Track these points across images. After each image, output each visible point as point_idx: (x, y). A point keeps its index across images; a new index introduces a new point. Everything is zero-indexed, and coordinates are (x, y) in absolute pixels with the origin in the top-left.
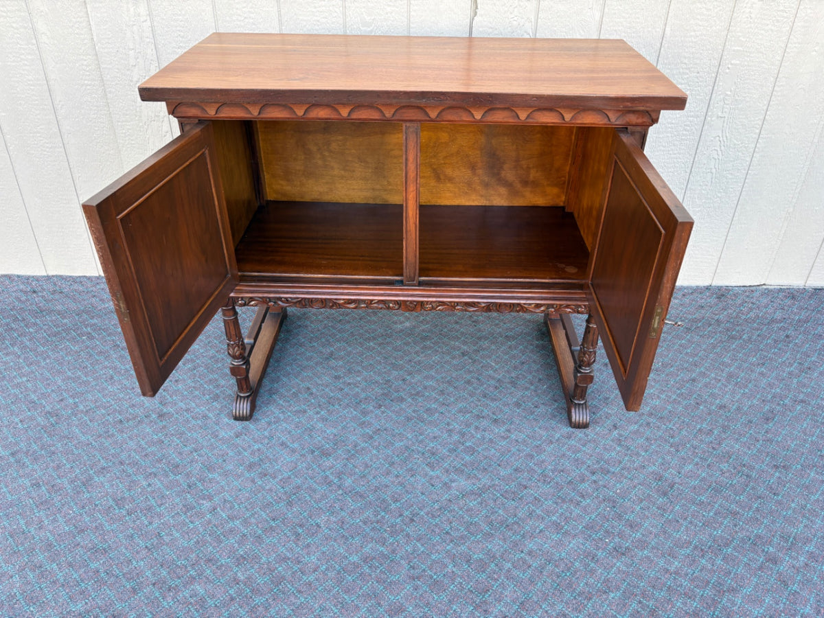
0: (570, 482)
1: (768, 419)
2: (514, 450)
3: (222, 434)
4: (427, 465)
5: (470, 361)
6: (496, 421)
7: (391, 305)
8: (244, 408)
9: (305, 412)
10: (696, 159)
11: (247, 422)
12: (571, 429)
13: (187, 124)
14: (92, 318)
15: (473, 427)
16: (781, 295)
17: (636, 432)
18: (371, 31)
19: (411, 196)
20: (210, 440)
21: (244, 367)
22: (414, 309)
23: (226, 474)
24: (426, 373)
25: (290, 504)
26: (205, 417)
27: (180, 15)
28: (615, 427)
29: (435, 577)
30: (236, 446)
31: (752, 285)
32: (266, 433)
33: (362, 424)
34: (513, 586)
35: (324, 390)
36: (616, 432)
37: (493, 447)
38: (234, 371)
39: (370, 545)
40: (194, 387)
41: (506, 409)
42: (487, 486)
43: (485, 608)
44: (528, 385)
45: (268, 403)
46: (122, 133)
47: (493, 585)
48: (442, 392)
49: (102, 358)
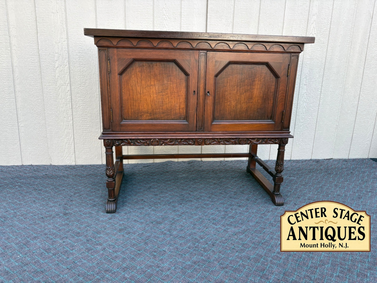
1: (360, 198)
2: (253, 216)
3: (101, 219)
4: (213, 224)
5: (219, 186)
6: (240, 206)
8: (112, 207)
9: (143, 208)
10: (298, 102)
11: (114, 214)
12: (275, 206)
13: (102, 50)
14: (21, 180)
15: (229, 209)
19: (202, 85)
20: (95, 221)
22: (201, 144)
24: (199, 191)
25: (146, 244)
26: (90, 213)
29: (234, 267)
30: (110, 223)
31: (328, 158)
32: (125, 217)
33: (174, 211)
34: (276, 267)
35: (150, 200)
36: (296, 206)
37: (242, 215)
38: (108, 184)
39: (195, 257)
40: (81, 202)
41: (243, 202)
42: (245, 229)
43: (266, 277)
44: (249, 193)
45: (123, 206)
47: (266, 267)
49: (28, 194)
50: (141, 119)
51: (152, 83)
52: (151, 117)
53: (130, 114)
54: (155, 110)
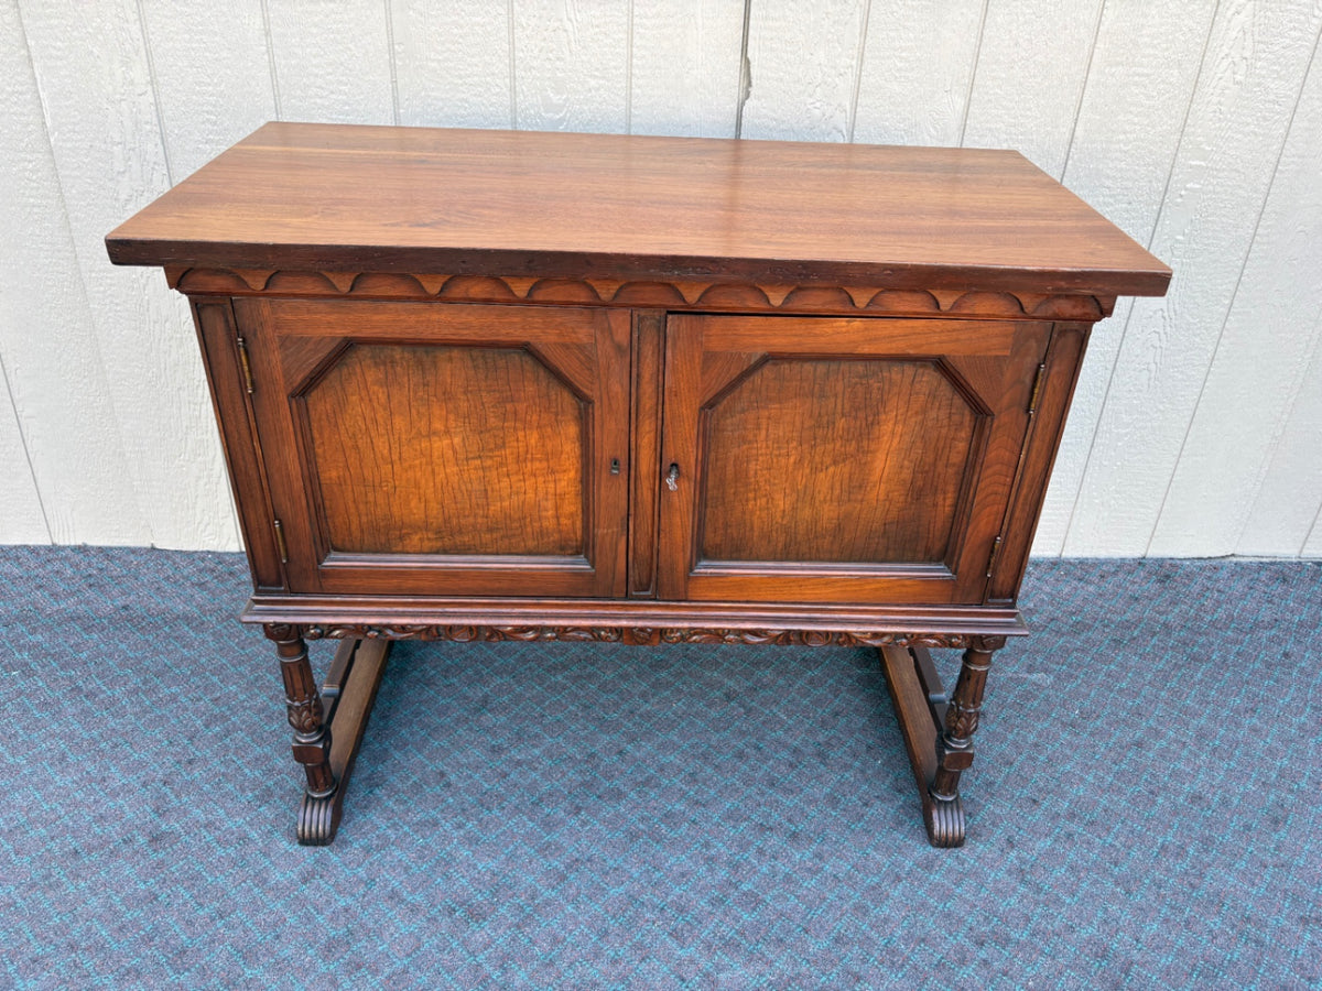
0: (940, 966)
1: (1276, 821)
2: (831, 897)
3: (276, 877)
4: (670, 934)
5: (742, 710)
6: (794, 836)
7: (603, 633)
8: (319, 818)
9: (436, 824)
10: (1123, 347)
11: (326, 849)
12: (931, 849)
13: (208, 305)
14: (34, 631)
15: (753, 850)
16: (1264, 575)
17: (1051, 853)
18: (561, 120)
19: (646, 440)
20: (250, 890)
21: (321, 746)
22: (646, 642)
23: (279, 967)
24: (661, 738)
26: (244, 839)
27: (209, 85)
28: (1010, 843)
30: (301, 902)
31: (1212, 556)
32: (361, 872)
33: (544, 850)
35: (471, 777)
37: (792, 893)
38: (301, 754)
40: (223, 774)
41: (812, 811)
42: (785, 978)
44: (848, 760)
45: (366, 807)
46: (98, 292)
48: (693, 778)
49: (46, 715)
50: (400, 548)
51: (438, 425)
52: (439, 544)
53: (357, 533)
54: (455, 521)
